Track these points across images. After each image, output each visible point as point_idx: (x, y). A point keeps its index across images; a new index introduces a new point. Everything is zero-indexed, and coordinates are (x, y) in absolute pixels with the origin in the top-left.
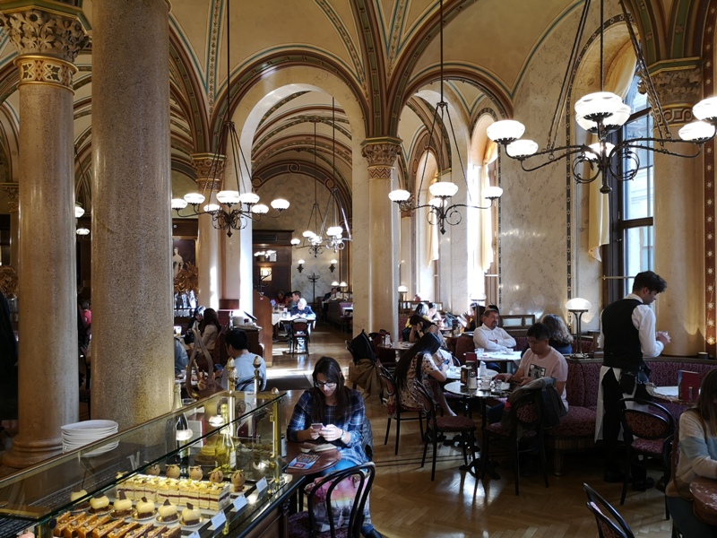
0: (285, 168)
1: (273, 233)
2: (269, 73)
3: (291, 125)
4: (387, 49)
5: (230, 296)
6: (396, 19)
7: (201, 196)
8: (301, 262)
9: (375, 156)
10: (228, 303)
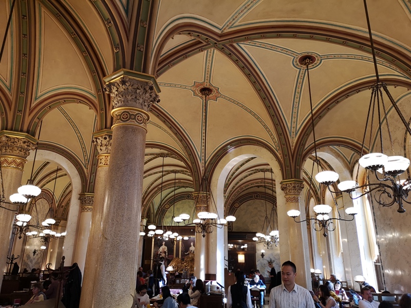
0: (252, 197)
1: (244, 234)
2: (232, 150)
3: (252, 174)
4: (290, 133)
5: (211, 272)
6: (293, 118)
7: (188, 215)
8: (263, 251)
9: (288, 190)
10: (211, 277)
